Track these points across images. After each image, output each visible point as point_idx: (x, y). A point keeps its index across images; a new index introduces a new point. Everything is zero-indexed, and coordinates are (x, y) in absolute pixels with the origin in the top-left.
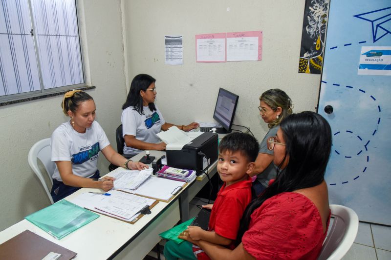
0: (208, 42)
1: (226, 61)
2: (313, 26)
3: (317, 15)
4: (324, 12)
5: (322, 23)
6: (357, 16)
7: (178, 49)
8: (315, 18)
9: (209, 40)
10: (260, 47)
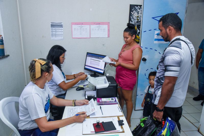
0: (79, 27)
1: (90, 38)
2: (133, 21)
3: (135, 16)
4: (138, 15)
5: (137, 20)
6: (153, 18)
7: (60, 30)
8: (134, 18)
9: (80, 26)
10: (109, 30)
